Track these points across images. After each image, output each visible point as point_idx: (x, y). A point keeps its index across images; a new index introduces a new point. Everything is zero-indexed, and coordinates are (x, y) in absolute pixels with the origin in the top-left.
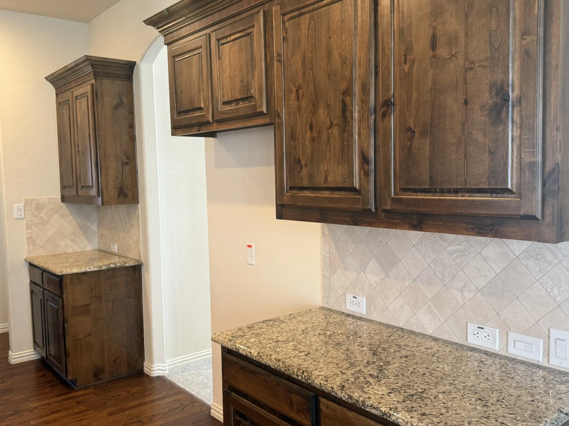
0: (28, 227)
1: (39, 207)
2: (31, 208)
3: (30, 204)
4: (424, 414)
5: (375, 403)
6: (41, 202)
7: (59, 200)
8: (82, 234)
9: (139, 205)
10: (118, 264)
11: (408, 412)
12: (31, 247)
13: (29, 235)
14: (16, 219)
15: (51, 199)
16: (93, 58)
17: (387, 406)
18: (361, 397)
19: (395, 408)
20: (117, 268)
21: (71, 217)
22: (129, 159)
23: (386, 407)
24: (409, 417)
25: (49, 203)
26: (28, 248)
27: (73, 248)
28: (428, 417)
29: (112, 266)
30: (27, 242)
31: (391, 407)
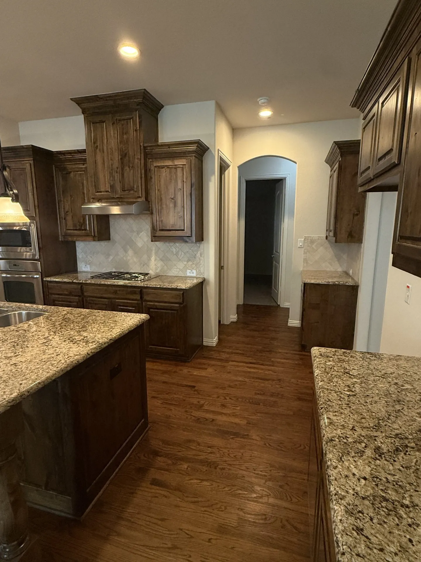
0: (305, 253)
1: (312, 242)
2: (308, 241)
3: (308, 239)
4: (360, 530)
5: (333, 476)
6: (313, 238)
7: (325, 238)
8: (336, 259)
9: (362, 244)
10: (341, 283)
11: (346, 512)
12: (305, 264)
13: (305, 257)
14: (299, 247)
15: (320, 237)
16: (339, 143)
17: (337, 489)
18: (331, 461)
19: (341, 497)
20: (340, 285)
21: (331, 249)
22: (359, 212)
23: (335, 489)
24: (339, 518)
25: (318, 239)
26: (304, 264)
27: (330, 268)
28: (358, 537)
29: (336, 283)
30: (304, 261)
31: (340, 492)
